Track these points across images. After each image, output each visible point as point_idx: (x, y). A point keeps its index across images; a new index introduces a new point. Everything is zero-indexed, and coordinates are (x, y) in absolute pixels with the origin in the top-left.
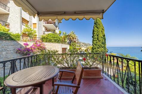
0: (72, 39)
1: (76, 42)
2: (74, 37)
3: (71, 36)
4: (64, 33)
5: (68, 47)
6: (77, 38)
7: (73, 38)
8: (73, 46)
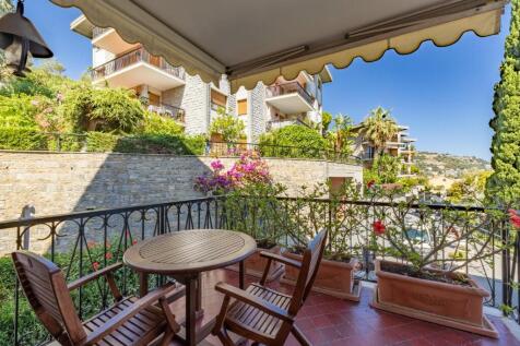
0: (377, 142)
3: (373, 127)
4: (342, 120)
5: (358, 174)
6: (401, 133)
7: (383, 137)
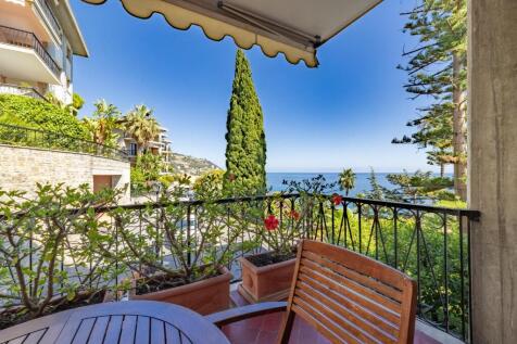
0: (141, 139)
1: (160, 151)
2: (149, 130)
4: (106, 108)
5: (123, 171)
7: (147, 136)
8: (147, 167)
